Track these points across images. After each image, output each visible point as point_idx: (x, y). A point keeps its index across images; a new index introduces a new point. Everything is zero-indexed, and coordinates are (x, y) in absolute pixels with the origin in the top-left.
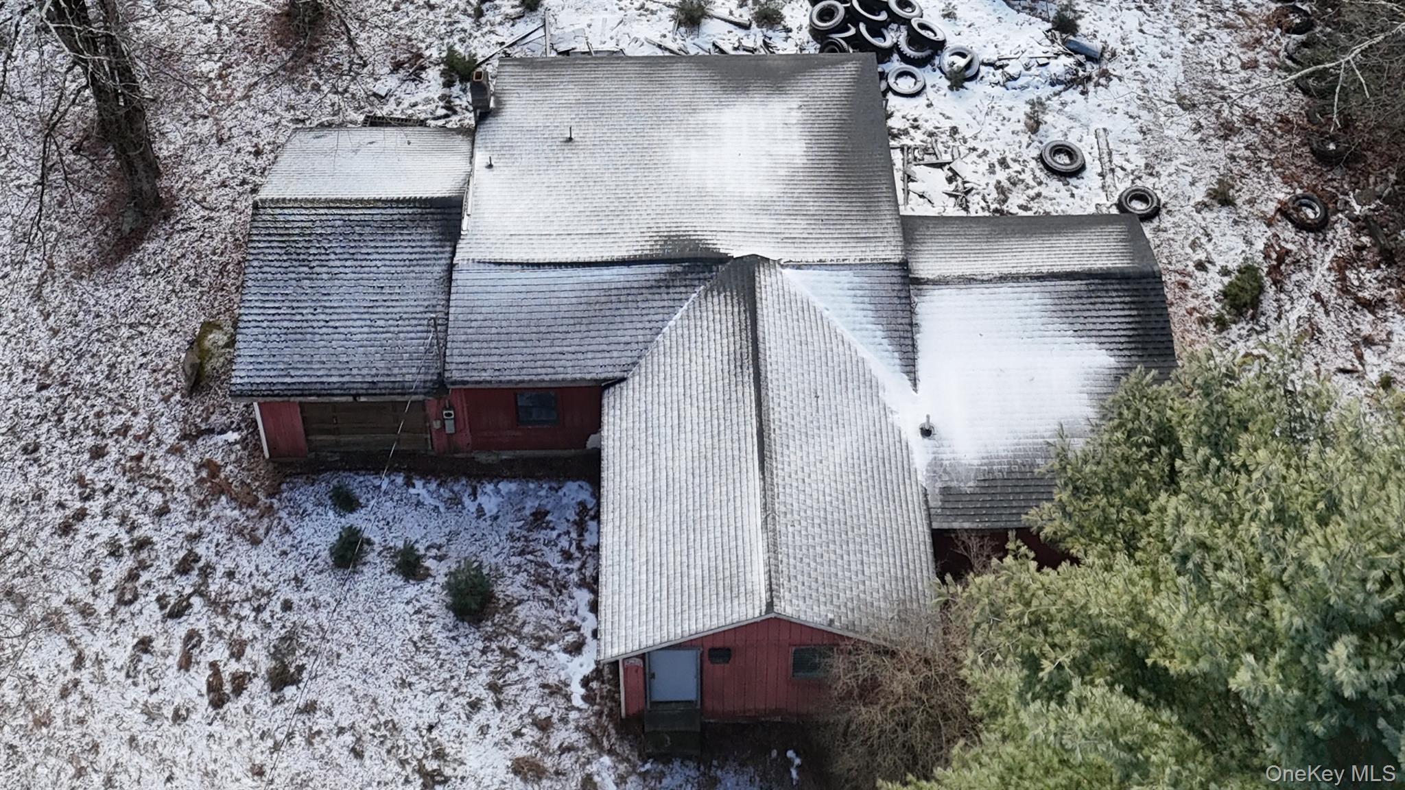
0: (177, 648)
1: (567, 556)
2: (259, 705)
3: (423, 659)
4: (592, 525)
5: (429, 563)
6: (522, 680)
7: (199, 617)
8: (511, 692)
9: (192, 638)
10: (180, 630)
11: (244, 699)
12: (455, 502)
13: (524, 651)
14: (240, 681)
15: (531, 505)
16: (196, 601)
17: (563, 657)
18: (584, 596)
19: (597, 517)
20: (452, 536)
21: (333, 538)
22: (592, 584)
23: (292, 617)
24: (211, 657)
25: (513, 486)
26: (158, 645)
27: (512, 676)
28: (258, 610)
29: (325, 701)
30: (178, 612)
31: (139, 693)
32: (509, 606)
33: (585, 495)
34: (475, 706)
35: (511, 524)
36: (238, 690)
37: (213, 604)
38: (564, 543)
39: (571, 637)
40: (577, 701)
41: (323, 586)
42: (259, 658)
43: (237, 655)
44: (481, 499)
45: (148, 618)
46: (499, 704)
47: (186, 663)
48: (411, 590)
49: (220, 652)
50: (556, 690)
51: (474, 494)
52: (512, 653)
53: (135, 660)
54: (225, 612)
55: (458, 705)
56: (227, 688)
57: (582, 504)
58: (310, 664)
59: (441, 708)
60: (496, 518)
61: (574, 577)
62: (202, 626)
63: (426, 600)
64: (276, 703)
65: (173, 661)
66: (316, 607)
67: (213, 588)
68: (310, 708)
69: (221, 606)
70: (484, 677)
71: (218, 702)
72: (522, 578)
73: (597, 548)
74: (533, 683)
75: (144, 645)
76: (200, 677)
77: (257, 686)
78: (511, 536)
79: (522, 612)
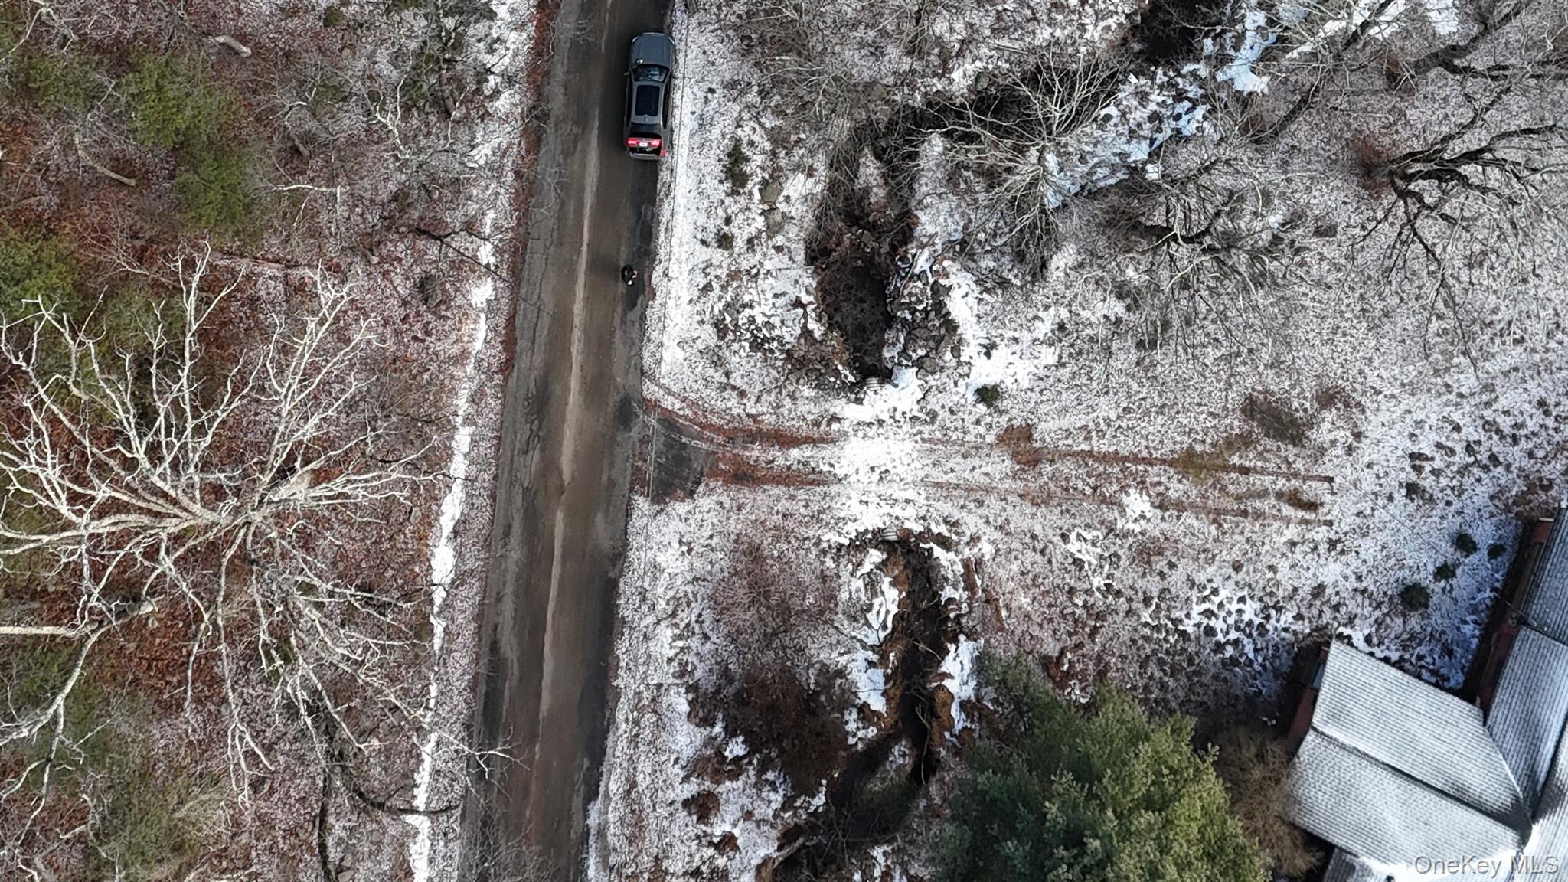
0: (1450, 444)
1: (1420, 658)
2: (1403, 475)
3: (1393, 561)
4: (1433, 680)
5: (1443, 583)
6: (1363, 606)
7: (1461, 458)
8: (1359, 598)
9: (1452, 452)
10: (1459, 448)
11: (1408, 469)
12: (1474, 610)
13: (1378, 613)
14: (1418, 469)
15: (1459, 652)
16: (1471, 460)
17: (1366, 632)
18: (1395, 656)
19: (1436, 685)
20: (1455, 601)
21: (1476, 539)
22: (1399, 665)
23: (1442, 505)
24: (1437, 459)
25: (1474, 646)
26: (1455, 435)
27: (1367, 603)
28: (1453, 489)
29: (1391, 507)
30: (1469, 449)
31: (1433, 420)
32: (1404, 616)
33: (1452, 683)
34: (1359, 578)
35: (1450, 636)
36: (1414, 467)
37: (1467, 467)
38: (1429, 660)
39: (1375, 640)
40: (1341, 629)
41: (1453, 524)
42: (1428, 482)
43: (1432, 472)
44: (1472, 625)
45: (1471, 433)
46: (1355, 590)
47: (1439, 446)
48: (1431, 568)
49: (1438, 463)
50: (1351, 621)
51: (1475, 622)
52: (1379, 606)
53: (1451, 422)
54: (1459, 472)
55: (1363, 569)
56: (1417, 462)
57: (1448, 680)
58: (1412, 506)
59: (1365, 561)
60: (1458, 629)
61: (1407, 656)
62: (1456, 459)
63: (1423, 574)
64: (1400, 484)
65: (1443, 440)
66: (1442, 518)
67: (1475, 470)
68: (1391, 498)
69: (1464, 470)
70: (1371, 588)
71: (1413, 456)
72: (1418, 628)
73: (1419, 677)
74: (1359, 611)
75: (1457, 428)
76: (1427, 451)
77: (1413, 477)
78: (1443, 632)
79: (1399, 621)
